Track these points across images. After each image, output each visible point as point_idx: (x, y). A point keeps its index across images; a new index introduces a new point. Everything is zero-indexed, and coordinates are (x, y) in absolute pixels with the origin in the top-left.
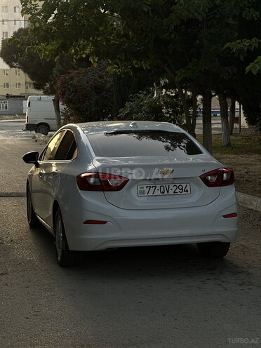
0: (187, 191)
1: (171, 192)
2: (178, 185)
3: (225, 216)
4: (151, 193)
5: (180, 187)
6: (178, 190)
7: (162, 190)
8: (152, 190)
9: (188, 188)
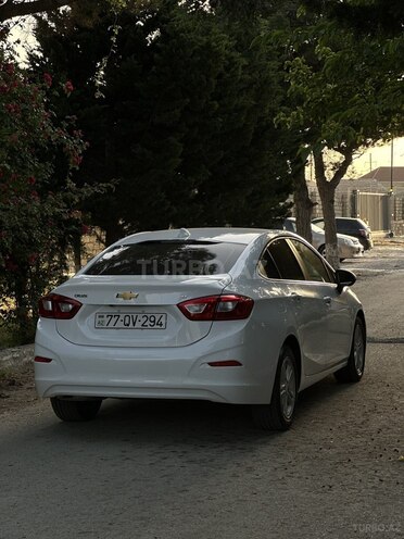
0: (161, 325)
1: (138, 325)
2: (149, 316)
3: (211, 364)
4: (111, 325)
5: (152, 319)
6: (148, 323)
7: (127, 322)
8: (114, 320)
9: (163, 320)
